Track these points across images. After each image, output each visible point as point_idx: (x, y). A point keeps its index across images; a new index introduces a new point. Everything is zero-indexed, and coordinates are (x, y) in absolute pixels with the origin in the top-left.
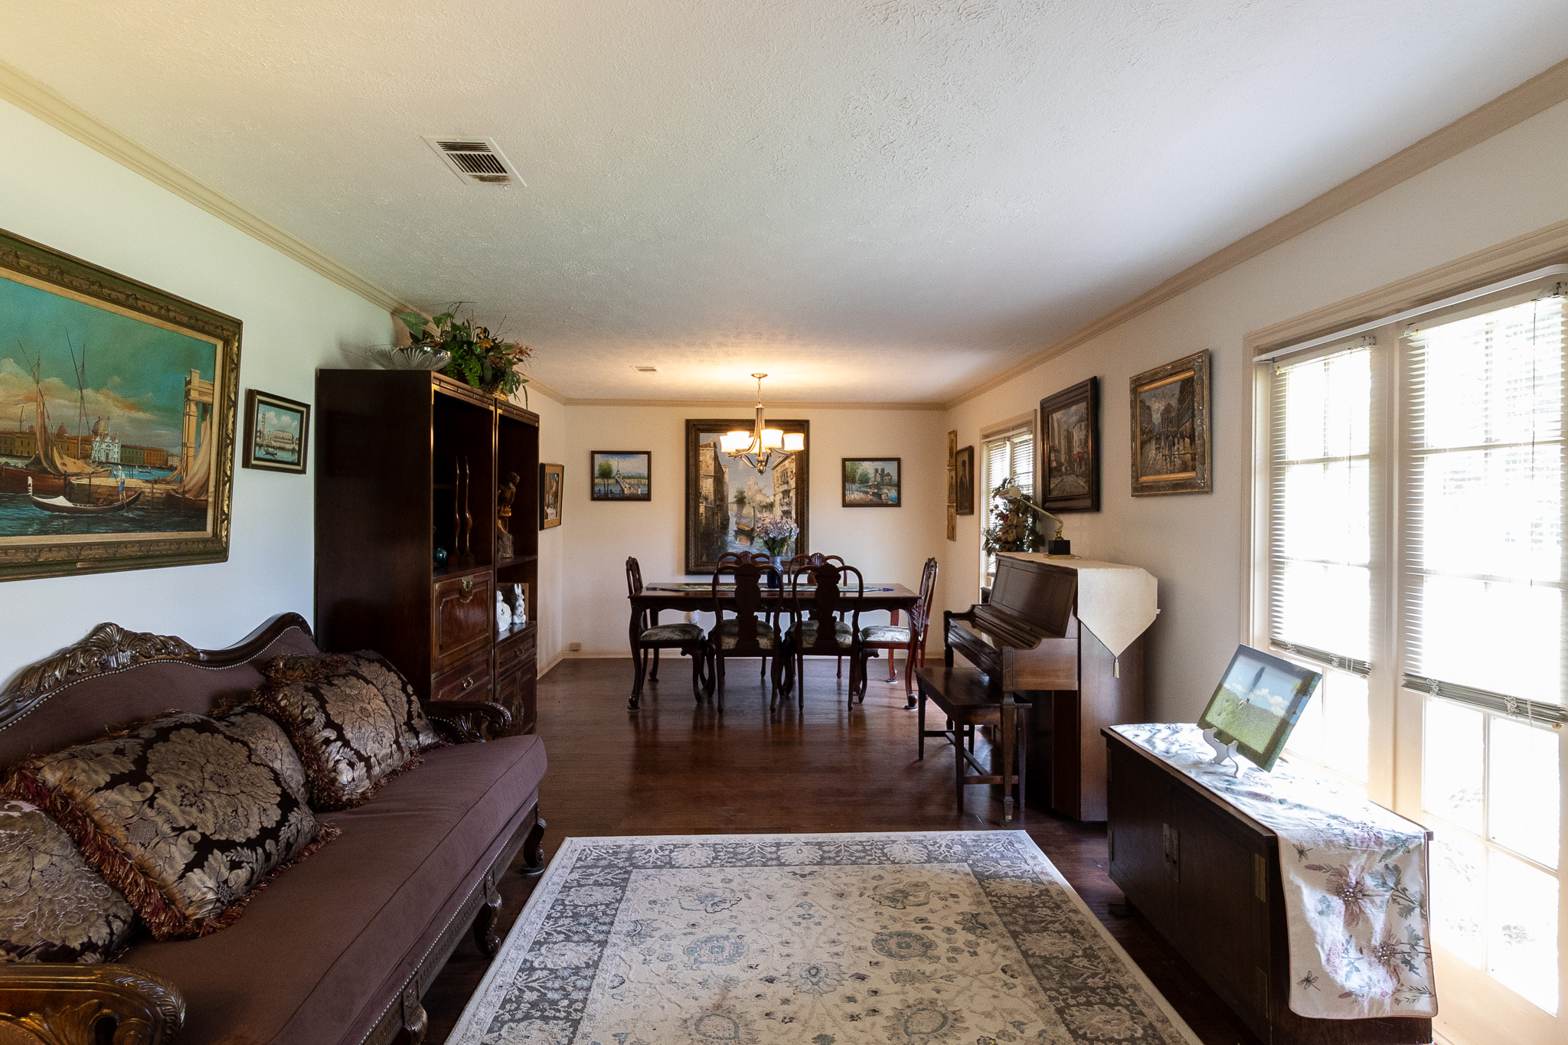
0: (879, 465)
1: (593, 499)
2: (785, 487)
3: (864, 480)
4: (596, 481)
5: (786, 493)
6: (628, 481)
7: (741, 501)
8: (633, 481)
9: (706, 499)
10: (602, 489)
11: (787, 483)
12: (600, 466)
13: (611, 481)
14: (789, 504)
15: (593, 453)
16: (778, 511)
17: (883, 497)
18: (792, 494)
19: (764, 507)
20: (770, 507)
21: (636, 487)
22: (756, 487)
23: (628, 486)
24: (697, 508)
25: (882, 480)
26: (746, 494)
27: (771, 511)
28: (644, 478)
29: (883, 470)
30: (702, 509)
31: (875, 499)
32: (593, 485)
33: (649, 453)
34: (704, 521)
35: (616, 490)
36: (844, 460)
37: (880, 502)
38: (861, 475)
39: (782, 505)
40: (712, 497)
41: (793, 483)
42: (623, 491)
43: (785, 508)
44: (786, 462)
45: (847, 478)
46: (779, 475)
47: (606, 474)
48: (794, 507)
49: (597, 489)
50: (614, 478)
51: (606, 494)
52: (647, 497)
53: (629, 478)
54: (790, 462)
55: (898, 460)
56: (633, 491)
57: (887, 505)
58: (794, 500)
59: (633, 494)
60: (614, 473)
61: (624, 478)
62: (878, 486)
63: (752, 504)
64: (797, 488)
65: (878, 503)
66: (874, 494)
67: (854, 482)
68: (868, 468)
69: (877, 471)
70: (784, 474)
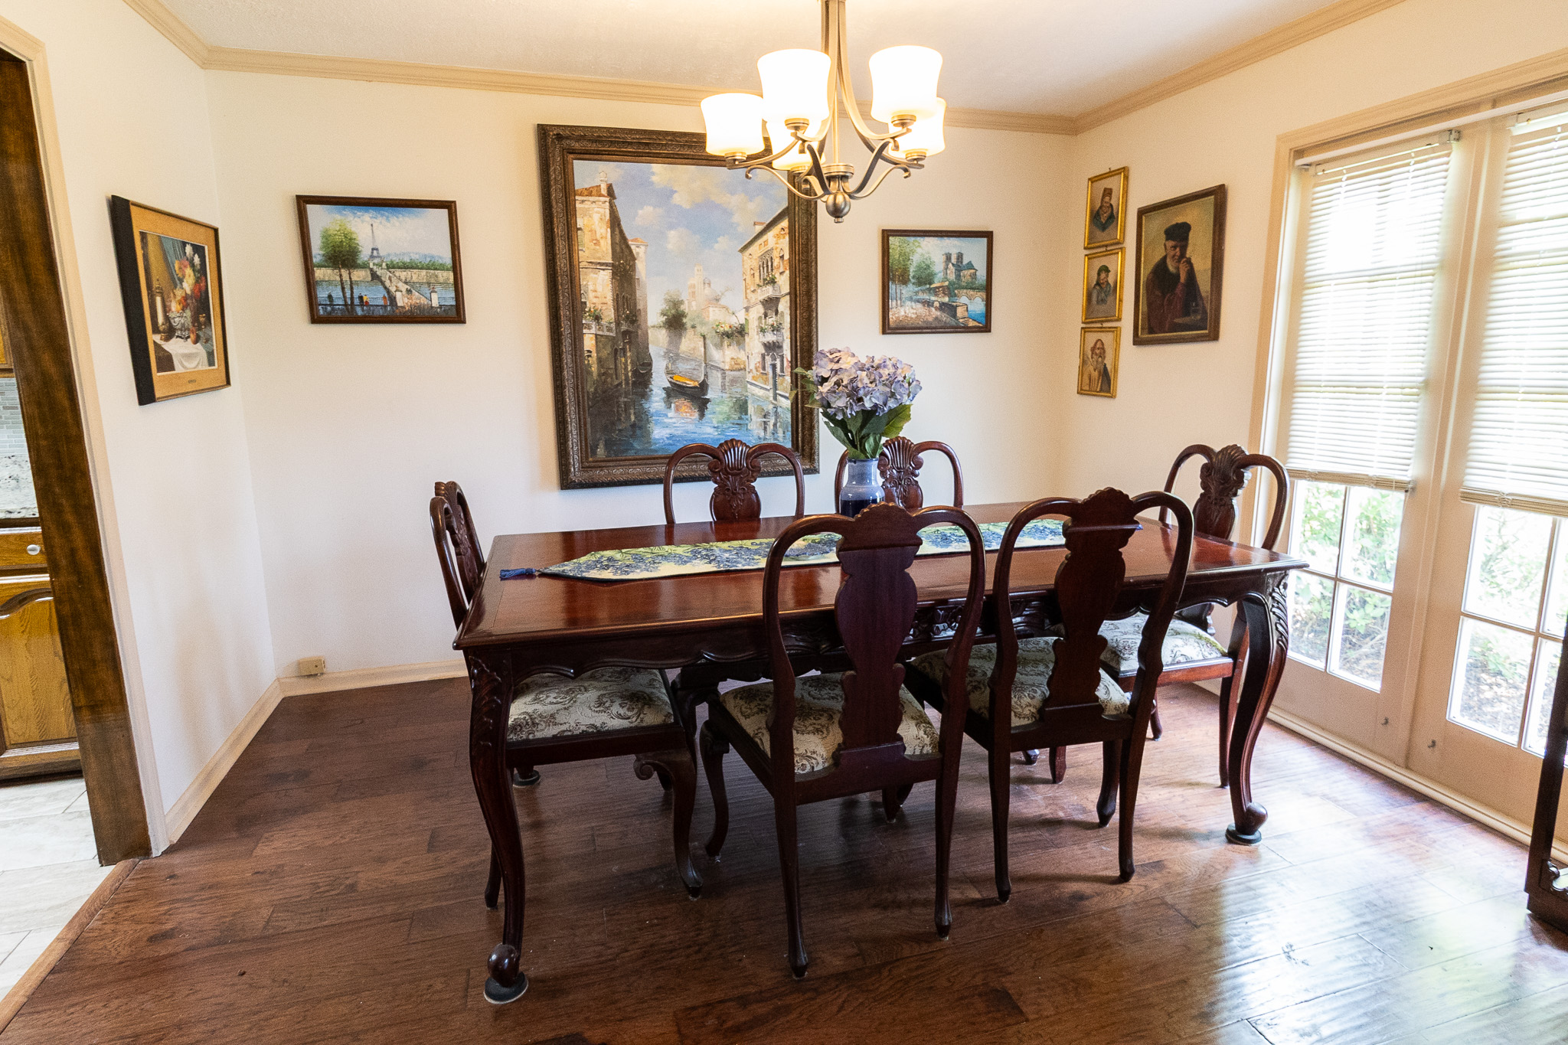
0: (953, 245)
1: (316, 319)
2: (769, 291)
3: (925, 279)
4: (319, 273)
5: (771, 304)
6: (403, 274)
7: (675, 322)
8: (416, 276)
9: (597, 318)
10: (337, 293)
11: (773, 282)
12: (326, 236)
13: (359, 275)
14: (776, 329)
15: (303, 202)
16: (755, 343)
17: (960, 312)
18: (784, 306)
19: (728, 335)
20: (737, 334)
21: (426, 290)
22: (707, 291)
23: (404, 287)
24: (577, 339)
25: (958, 277)
26: (684, 308)
27: (740, 344)
28: (442, 267)
29: (960, 256)
30: (589, 342)
31: (945, 317)
32: (311, 285)
33: (449, 206)
34: (594, 369)
35: (374, 296)
36: (886, 234)
37: (953, 322)
38: (919, 267)
39: (763, 330)
40: (609, 315)
41: (784, 283)
42: (392, 299)
43: (770, 337)
44: (770, 236)
45: (891, 273)
46: (755, 264)
47: (343, 256)
48: (786, 333)
49: (322, 294)
50: (365, 266)
51: (349, 306)
52: (455, 315)
53: (405, 267)
54: (778, 236)
55: (988, 235)
56: (418, 299)
57: (967, 329)
58: (787, 319)
59: (419, 307)
60: (364, 255)
61: (391, 267)
62: (950, 290)
63: (700, 329)
64: (793, 294)
65: (950, 325)
66: (943, 307)
67: (904, 280)
68: (931, 253)
69: (948, 258)
70: (766, 263)
